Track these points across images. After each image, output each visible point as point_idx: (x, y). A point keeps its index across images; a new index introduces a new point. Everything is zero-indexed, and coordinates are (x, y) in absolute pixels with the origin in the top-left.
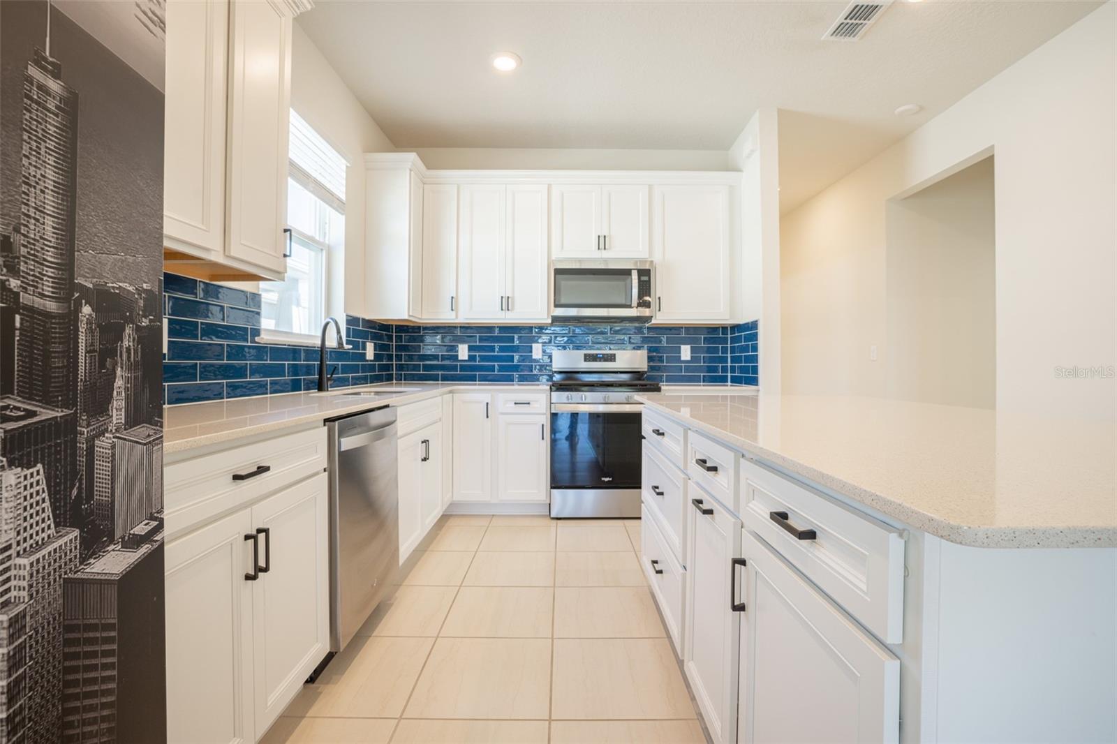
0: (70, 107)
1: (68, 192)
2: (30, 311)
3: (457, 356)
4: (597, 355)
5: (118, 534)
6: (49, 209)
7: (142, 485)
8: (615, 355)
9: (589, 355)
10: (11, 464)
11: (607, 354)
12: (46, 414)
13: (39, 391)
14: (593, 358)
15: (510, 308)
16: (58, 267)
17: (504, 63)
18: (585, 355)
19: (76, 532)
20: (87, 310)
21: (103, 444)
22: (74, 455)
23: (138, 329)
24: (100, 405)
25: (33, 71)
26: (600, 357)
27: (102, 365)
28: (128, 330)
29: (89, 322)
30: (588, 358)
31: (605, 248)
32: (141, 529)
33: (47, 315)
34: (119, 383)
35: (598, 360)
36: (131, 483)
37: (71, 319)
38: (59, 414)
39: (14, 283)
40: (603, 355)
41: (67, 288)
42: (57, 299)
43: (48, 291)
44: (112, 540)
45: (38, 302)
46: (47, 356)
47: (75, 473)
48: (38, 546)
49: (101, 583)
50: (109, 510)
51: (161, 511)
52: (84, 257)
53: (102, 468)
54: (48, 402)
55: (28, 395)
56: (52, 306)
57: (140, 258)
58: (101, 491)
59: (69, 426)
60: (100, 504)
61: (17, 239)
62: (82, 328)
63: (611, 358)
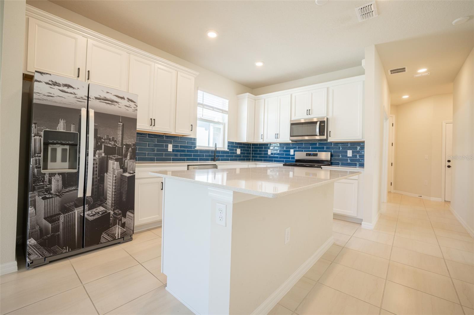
0: (123, 125)
1: (123, 134)
2: (118, 147)
3: (268, 153)
4: (311, 154)
5: (128, 172)
6: (120, 136)
7: (132, 167)
8: (317, 154)
9: (308, 154)
10: (116, 161)
11: (314, 154)
12: (119, 157)
13: (119, 155)
14: (310, 155)
15: (278, 137)
16: (121, 142)
17: (259, 64)
18: (306, 154)
19: (122, 170)
20: (124, 146)
21: (126, 161)
22: (122, 162)
23: (132, 148)
24: (126, 156)
25: (119, 123)
26: (312, 155)
27: (126, 152)
28: (130, 148)
29: (125, 148)
30: (307, 155)
31: (309, 114)
32: (131, 172)
33: (120, 147)
34: (129, 154)
35: (311, 155)
36: (130, 166)
37: (122, 148)
38: (121, 157)
39: (116, 144)
40: (313, 154)
41: (122, 144)
42: (121, 145)
43: (120, 145)
44: (127, 172)
45: (119, 146)
46: (120, 151)
47: (122, 164)
48: (118, 170)
49: (125, 176)
50: (127, 169)
51: (135, 170)
52: (124, 141)
53: (126, 164)
54: (120, 156)
55: (117, 155)
56: (120, 146)
57: (132, 140)
58: (126, 166)
59: (122, 159)
60: (125, 168)
61: (117, 140)
62: (124, 148)
63: (316, 155)
